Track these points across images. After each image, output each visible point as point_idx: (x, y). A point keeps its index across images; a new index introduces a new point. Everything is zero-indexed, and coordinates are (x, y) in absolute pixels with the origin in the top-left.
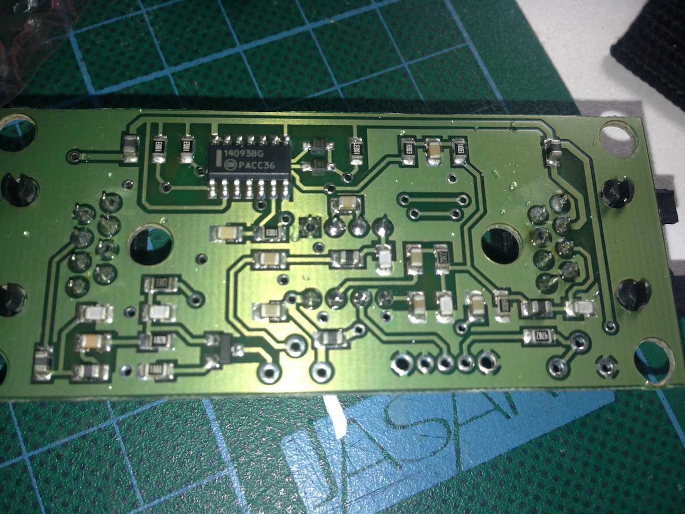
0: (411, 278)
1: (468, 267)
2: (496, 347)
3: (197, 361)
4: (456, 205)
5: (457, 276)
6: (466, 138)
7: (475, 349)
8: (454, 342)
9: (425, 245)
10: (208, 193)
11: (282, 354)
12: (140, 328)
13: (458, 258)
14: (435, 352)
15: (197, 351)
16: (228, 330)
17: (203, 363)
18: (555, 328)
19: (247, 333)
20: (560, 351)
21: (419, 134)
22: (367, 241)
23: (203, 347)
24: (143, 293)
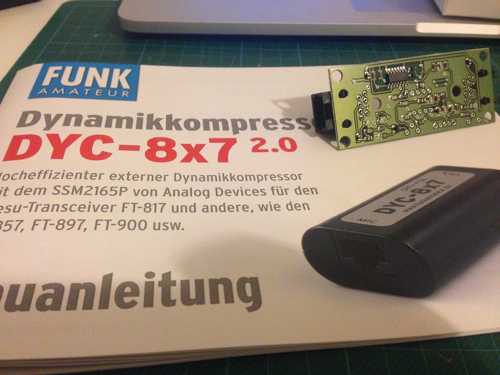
0: (436, 103)
1: (449, 99)
2: (455, 118)
3: (391, 132)
4: (447, 82)
5: (447, 102)
6: (447, 61)
7: (451, 120)
8: (446, 119)
9: (440, 94)
10: (387, 87)
11: (409, 128)
12: (377, 126)
13: (447, 96)
14: (442, 121)
15: (390, 130)
16: (397, 124)
17: (392, 132)
18: (468, 112)
19: (401, 124)
20: (469, 117)
21: (436, 61)
22: (426, 95)
23: (392, 128)
24: (377, 117)
